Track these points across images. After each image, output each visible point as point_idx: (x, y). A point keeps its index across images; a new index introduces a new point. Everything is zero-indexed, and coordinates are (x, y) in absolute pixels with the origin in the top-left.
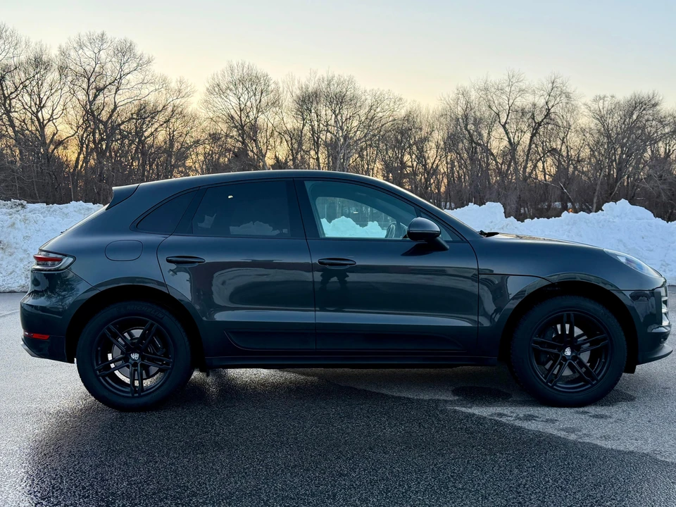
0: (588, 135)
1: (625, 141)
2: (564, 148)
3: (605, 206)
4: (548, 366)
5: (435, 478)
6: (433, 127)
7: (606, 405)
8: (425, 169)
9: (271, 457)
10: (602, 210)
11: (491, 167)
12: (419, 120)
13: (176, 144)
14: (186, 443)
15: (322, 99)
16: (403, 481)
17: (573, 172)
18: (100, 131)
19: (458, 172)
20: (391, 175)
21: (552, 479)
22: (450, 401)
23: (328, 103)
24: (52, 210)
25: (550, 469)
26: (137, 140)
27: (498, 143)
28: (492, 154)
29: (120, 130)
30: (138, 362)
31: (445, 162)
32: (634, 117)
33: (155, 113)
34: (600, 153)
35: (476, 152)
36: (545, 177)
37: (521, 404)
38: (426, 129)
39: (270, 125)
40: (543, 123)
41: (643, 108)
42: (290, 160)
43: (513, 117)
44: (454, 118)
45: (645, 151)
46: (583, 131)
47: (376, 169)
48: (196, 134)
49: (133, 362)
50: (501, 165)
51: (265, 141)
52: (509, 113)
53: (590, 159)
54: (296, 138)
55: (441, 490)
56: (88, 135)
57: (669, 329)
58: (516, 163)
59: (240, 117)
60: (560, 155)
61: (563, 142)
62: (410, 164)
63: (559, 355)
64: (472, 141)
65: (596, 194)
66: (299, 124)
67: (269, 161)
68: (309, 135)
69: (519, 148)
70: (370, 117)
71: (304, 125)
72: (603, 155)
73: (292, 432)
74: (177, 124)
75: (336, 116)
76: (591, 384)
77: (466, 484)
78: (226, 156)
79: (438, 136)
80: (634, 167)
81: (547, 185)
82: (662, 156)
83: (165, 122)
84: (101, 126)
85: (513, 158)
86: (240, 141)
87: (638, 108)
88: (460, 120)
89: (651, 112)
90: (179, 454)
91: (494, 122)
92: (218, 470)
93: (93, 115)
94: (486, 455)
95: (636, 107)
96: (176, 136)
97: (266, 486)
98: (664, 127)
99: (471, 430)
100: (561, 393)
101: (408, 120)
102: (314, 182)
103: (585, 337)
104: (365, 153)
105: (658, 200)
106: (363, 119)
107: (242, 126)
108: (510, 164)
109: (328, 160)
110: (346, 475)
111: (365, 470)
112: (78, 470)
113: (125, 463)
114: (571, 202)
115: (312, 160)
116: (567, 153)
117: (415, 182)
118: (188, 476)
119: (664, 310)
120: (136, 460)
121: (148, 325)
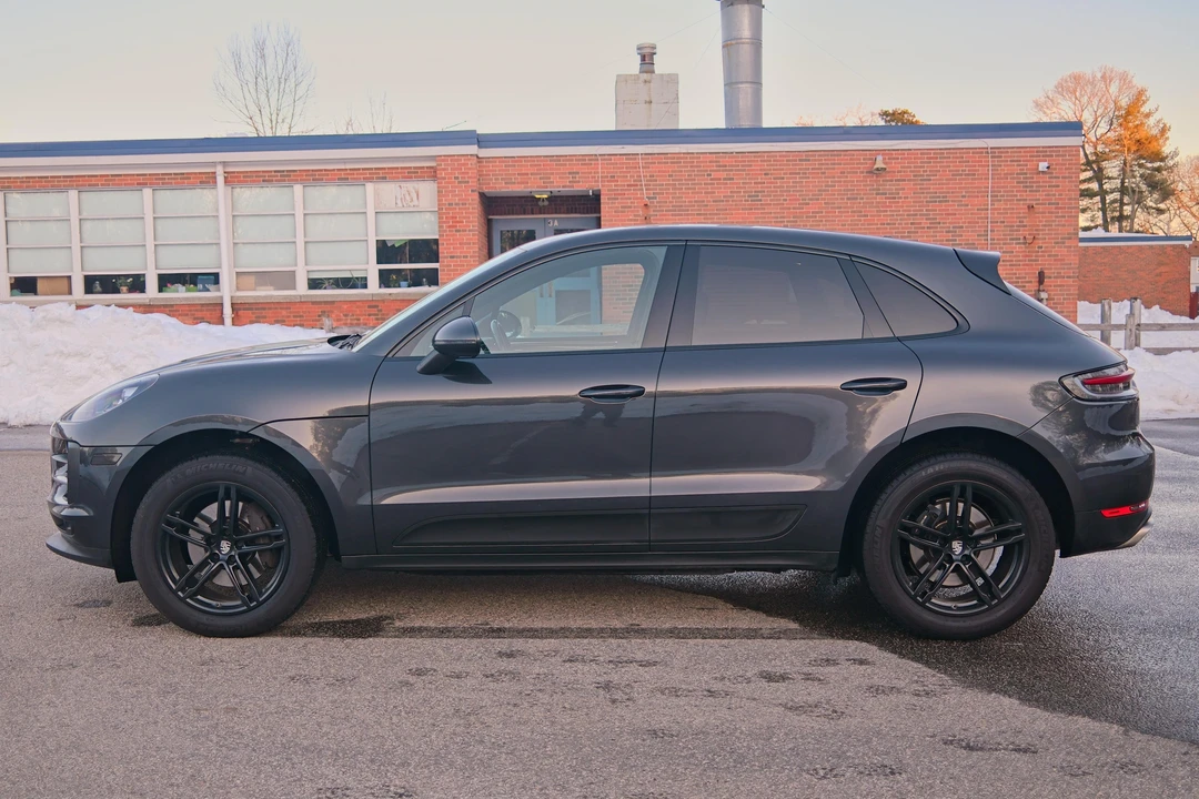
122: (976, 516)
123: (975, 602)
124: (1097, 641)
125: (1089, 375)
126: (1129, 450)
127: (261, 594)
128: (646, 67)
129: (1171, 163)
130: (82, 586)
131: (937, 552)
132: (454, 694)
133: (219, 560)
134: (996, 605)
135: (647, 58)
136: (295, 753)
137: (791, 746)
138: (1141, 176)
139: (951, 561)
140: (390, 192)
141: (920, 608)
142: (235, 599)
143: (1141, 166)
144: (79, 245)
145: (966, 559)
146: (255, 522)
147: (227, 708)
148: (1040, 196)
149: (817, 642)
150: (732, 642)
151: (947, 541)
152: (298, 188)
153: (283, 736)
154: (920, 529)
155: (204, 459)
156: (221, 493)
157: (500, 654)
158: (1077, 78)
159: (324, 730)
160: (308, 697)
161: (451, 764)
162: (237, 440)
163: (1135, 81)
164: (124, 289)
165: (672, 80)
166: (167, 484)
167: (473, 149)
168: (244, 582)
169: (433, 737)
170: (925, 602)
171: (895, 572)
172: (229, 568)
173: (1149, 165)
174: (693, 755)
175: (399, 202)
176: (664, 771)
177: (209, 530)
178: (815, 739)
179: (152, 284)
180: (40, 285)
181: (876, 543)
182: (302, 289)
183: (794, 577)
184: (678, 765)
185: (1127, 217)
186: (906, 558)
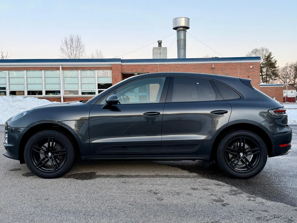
122: (246, 146)
123: (247, 169)
124: (279, 179)
125: (275, 110)
126: (285, 129)
127: (59, 167)
128: (160, 46)
129: (277, 69)
130: (14, 165)
131: (236, 156)
132: (109, 194)
133: (48, 158)
134: (252, 170)
135: (160, 43)
136: (62, 212)
137: (201, 209)
138: (271, 72)
139: (240, 158)
140: (101, 72)
141: (232, 170)
142: (51, 168)
143: (271, 69)
144: (26, 83)
145: (244, 157)
146: (58, 148)
147: (46, 199)
148: (251, 74)
149: (205, 179)
150: (183, 179)
151: (239, 153)
152: (79, 71)
153: (60, 207)
154: (232, 149)
155: (44, 131)
156: (49, 140)
157: (122, 182)
158: (256, 50)
159: (72, 205)
160: (69, 195)
161: (107, 215)
162: (54, 126)
163: (269, 50)
164: (37, 94)
165: (165, 49)
166: (34, 137)
167: (120, 63)
168: (55, 164)
169: (102, 207)
170: (233, 169)
171: (225, 161)
172: (50, 160)
173: (273, 69)
174: (174, 212)
175: (103, 75)
176: (166, 217)
177: (45, 150)
178: (207, 207)
179: (44, 93)
180: (17, 93)
181: (220, 153)
182: (80, 94)
183: (198, 162)
184: (170, 215)
185: (268, 81)
186: (228, 157)
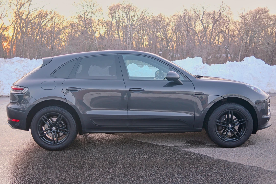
0: (237, 25)
1: (253, 27)
2: (227, 30)
3: (245, 59)
4: (222, 131)
5: (178, 178)
6: (170, 20)
7: (244, 147)
8: (167, 39)
9: (113, 170)
10: (243, 61)
11: (195, 38)
12: (164, 17)
13: (56, 29)
14: (78, 164)
15: (121, 8)
16: (166, 179)
17: (231, 41)
18: (22, 23)
19: (181, 40)
20: (151, 41)
21: (223, 177)
22: (182, 146)
23: (123, 10)
24: (6, 61)
25: (223, 173)
26: (39, 27)
27: (199, 28)
28: (196, 33)
29: (31, 22)
30: (55, 131)
31: (175, 36)
32: (258, 17)
33: (46, 15)
34: (242, 32)
35: (189, 32)
36: (219, 43)
37: (211, 147)
38: (167, 21)
39: (97, 20)
40: (218, 20)
41: (261, 13)
42: (106, 35)
43: (205, 17)
44: (180, 17)
45: (262, 32)
46: (235, 23)
47: (145, 39)
48: (65, 24)
49: (53, 131)
50: (200, 37)
51: (95, 27)
52: (203, 15)
53: (238, 35)
54: (109, 25)
55: (181, 182)
56: (17, 25)
57: (270, 116)
58: (206, 37)
59: (84, 16)
60: (225, 33)
61: (227, 28)
62: (160, 36)
63: (227, 127)
64: (187, 27)
65: (241, 51)
66: (110, 19)
67: (97, 35)
68: (115, 24)
69: (208, 30)
70: (142, 16)
71: (113, 20)
72: (244, 34)
73: (120, 160)
74: (56, 20)
75: (127, 15)
76: (239, 139)
77: (191, 179)
78: (78, 34)
79: (172, 24)
80: (257, 39)
81: (219, 47)
82: (269, 34)
83: (51, 19)
84: (23, 21)
85: (205, 35)
86: (84, 27)
87: (260, 13)
88: (183, 18)
89: (265, 14)
90: (76, 168)
91: (197, 18)
92: (92, 175)
93: (20, 16)
94: (198, 168)
95: (258, 13)
96: (56, 25)
97: (112, 181)
98: (270, 21)
99: (192, 158)
100: (227, 142)
101: (159, 17)
102: (126, 56)
103: (237, 120)
104: (140, 32)
105: (267, 54)
106: (139, 17)
107: (85, 20)
108: (204, 37)
109: (123, 35)
110: (144, 177)
111: (150, 175)
112: (37, 175)
113: (55, 172)
114: (230, 54)
115: (116, 35)
116: (228, 33)
117: (162, 45)
118: (81, 177)
119: (268, 108)
120: (59, 171)
121: (59, 116)
